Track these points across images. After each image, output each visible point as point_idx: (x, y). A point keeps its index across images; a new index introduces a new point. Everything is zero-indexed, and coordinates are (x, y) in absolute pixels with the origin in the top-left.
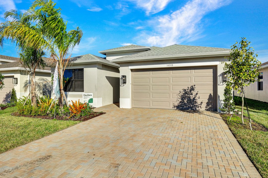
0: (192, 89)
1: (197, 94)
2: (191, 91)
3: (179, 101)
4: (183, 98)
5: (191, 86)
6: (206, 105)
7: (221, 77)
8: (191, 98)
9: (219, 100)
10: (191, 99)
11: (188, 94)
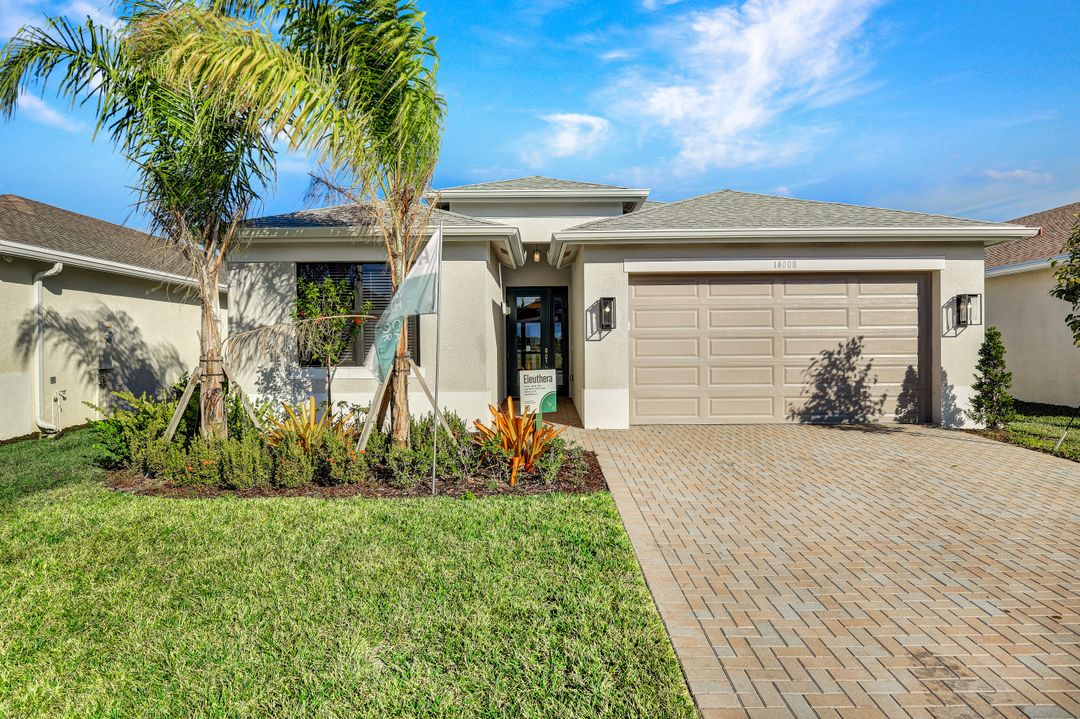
0: (854, 350)
1: (869, 367)
2: (848, 357)
3: (810, 395)
4: (822, 381)
5: (851, 340)
6: (897, 403)
7: (950, 310)
8: (850, 383)
9: (946, 385)
10: (849, 386)
11: (838, 369)
